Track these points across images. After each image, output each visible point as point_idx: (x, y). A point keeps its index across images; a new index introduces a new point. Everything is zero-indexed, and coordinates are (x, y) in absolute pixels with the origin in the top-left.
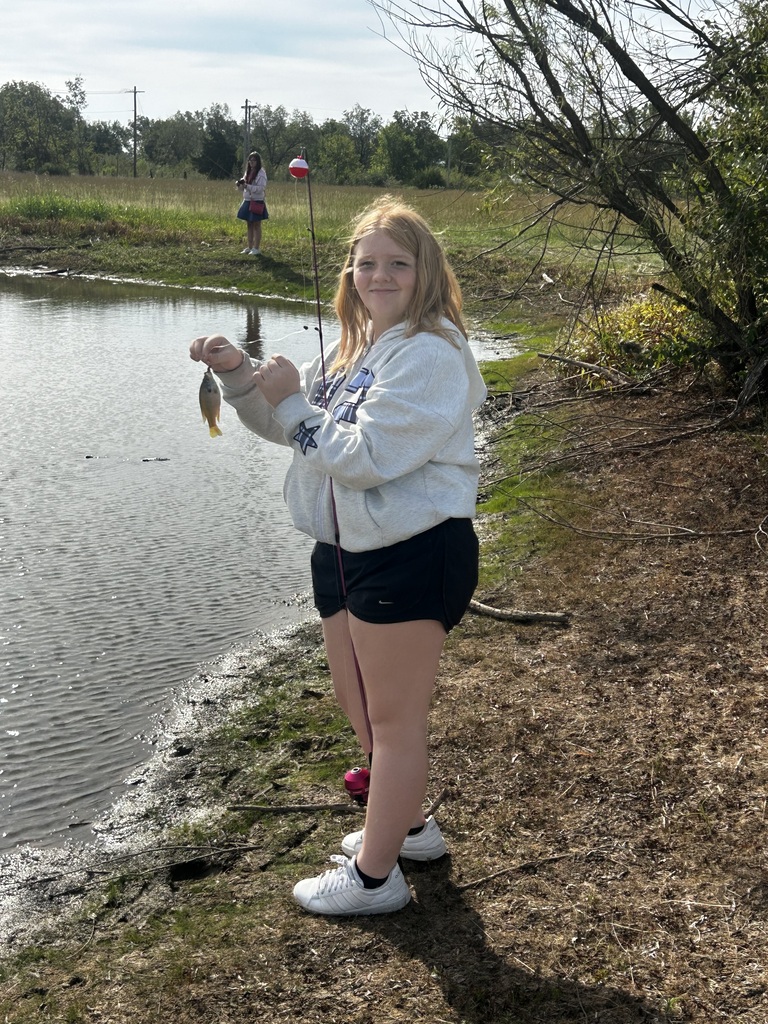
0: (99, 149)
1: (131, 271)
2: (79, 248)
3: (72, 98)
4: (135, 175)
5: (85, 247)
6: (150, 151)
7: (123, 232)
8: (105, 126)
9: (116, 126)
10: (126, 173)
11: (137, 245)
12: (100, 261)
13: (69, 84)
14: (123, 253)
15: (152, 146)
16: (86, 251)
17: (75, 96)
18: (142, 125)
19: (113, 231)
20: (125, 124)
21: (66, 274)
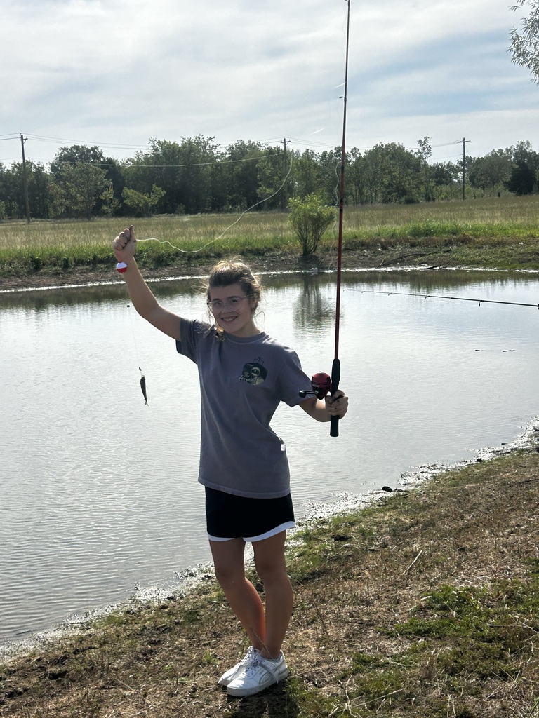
0: (439, 183)
1: (477, 263)
2: (445, 252)
3: (422, 151)
4: (464, 198)
5: (448, 251)
6: (473, 180)
7: (470, 240)
8: (442, 166)
9: (449, 165)
10: (457, 197)
11: (479, 248)
12: (458, 259)
13: (420, 142)
14: (472, 253)
15: (474, 176)
16: (449, 254)
17: (424, 149)
18: (466, 162)
19: (464, 241)
20: (455, 163)
21: (438, 268)
